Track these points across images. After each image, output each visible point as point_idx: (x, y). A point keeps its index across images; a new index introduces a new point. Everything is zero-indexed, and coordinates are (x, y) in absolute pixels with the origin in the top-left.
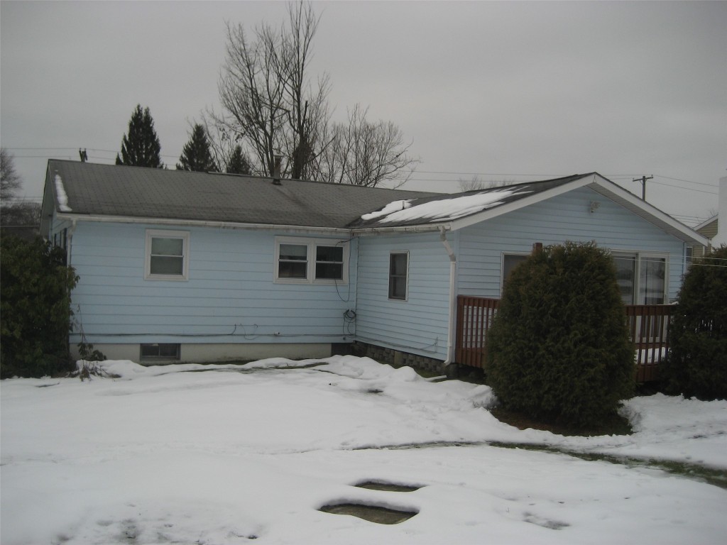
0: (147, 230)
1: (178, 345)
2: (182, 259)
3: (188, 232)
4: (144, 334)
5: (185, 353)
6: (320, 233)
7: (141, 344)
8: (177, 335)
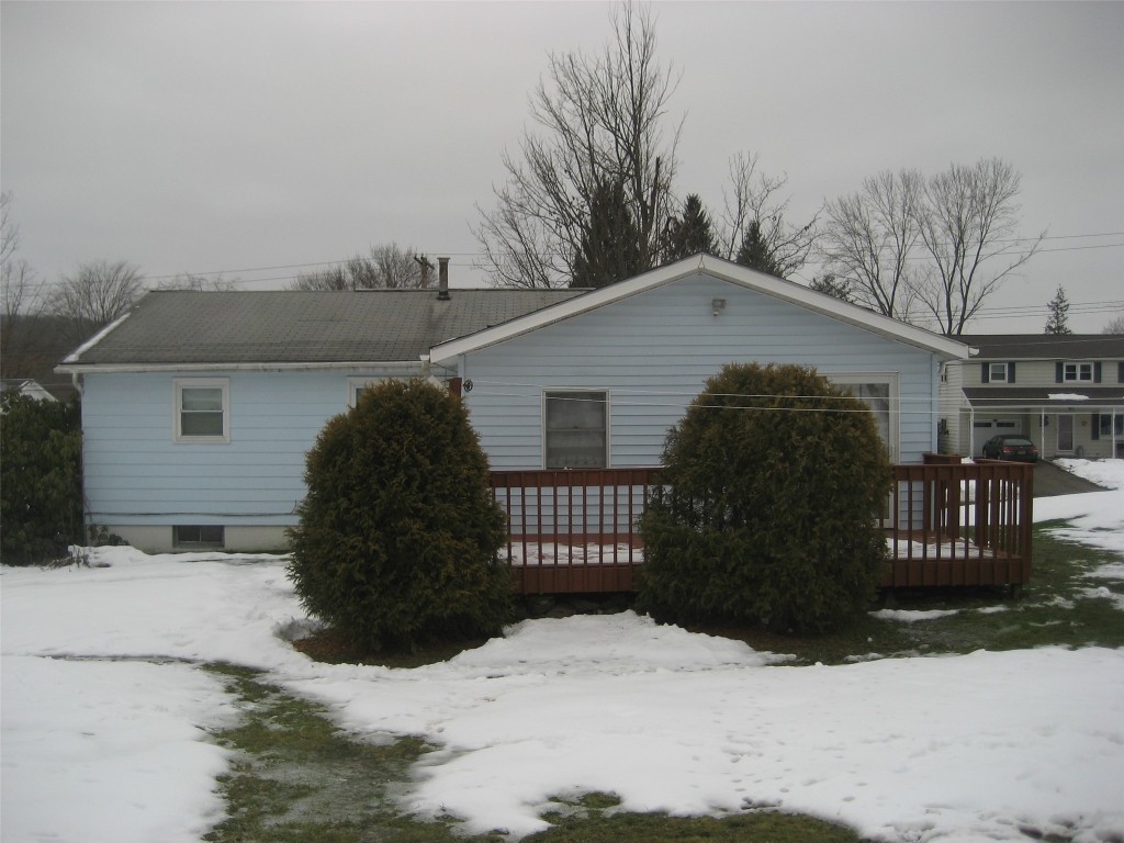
0: (175, 380)
1: (221, 528)
2: (222, 414)
3: (227, 379)
4: (176, 514)
5: (230, 538)
6: (405, 370)
7: (174, 527)
8: (219, 515)
